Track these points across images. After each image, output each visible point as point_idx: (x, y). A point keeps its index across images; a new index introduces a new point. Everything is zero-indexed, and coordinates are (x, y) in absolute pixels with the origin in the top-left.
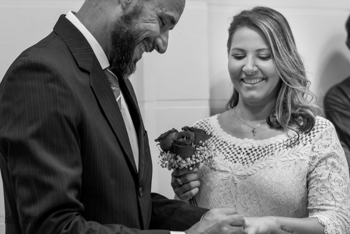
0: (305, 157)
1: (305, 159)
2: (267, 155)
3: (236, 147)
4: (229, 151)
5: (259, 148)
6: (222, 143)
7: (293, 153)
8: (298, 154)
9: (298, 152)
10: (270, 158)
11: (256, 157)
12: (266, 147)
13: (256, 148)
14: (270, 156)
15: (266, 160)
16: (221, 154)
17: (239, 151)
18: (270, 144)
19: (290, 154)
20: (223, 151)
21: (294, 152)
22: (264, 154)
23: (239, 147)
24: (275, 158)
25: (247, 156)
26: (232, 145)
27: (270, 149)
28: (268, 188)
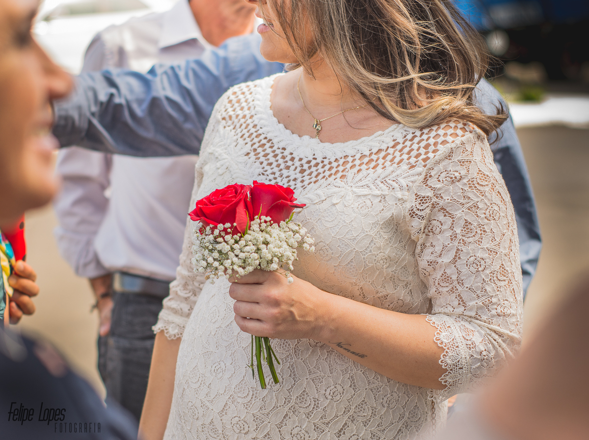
0: (407, 193)
1: (405, 198)
2: (333, 177)
3: (286, 153)
4: (272, 160)
5: (324, 160)
6: (264, 141)
7: (383, 180)
8: (394, 184)
9: (394, 181)
10: (336, 184)
11: (314, 179)
12: (336, 160)
13: (319, 160)
14: (338, 180)
15: (328, 187)
16: (258, 164)
17: (290, 163)
18: (345, 155)
19: (378, 182)
20: (262, 159)
21: (387, 179)
22: (327, 173)
23: (291, 154)
24: (346, 186)
25: (299, 176)
26: (281, 147)
27: (342, 165)
28: (320, 248)
